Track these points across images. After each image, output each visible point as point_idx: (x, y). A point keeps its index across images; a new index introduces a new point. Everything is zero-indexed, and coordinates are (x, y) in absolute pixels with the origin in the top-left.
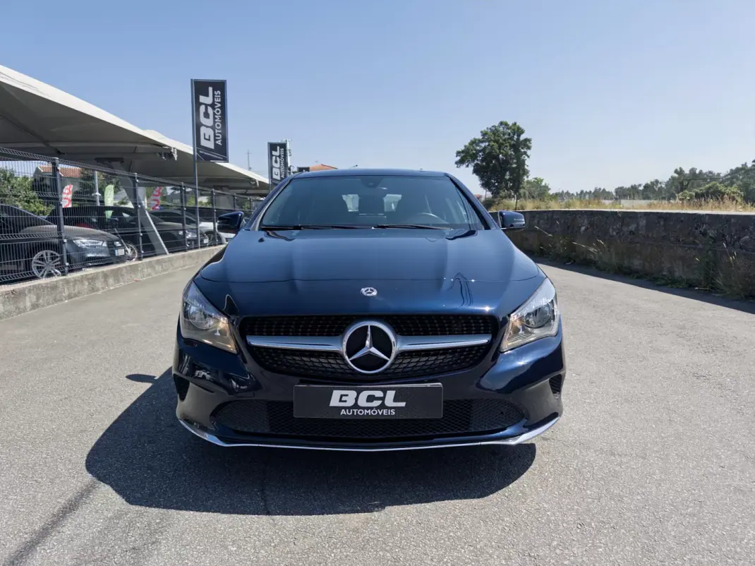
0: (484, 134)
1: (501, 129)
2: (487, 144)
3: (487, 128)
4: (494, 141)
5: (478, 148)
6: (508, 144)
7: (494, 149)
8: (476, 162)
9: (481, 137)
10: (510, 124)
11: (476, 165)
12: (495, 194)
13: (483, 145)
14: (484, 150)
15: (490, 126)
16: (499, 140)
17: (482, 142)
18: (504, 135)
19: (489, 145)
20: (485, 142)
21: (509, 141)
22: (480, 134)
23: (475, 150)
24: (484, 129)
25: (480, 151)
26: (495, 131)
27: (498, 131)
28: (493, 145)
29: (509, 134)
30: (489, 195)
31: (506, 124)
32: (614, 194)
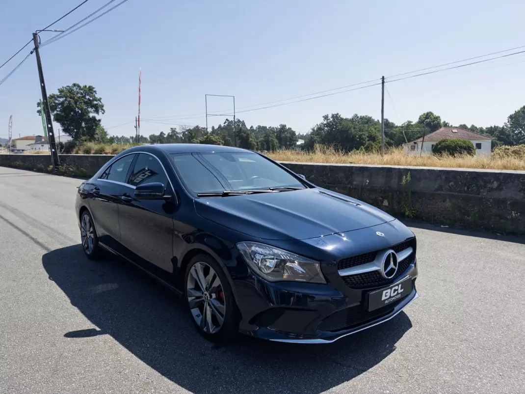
0: (61, 91)
1: (75, 89)
2: (64, 99)
3: (63, 87)
4: (71, 98)
5: (57, 102)
6: (82, 101)
7: (70, 104)
8: (55, 112)
9: (59, 94)
10: (82, 86)
11: (57, 114)
12: (76, 138)
13: (61, 100)
14: (62, 103)
15: (65, 86)
16: (74, 97)
17: (60, 97)
18: (78, 93)
19: (66, 100)
20: (63, 98)
21: (83, 99)
22: (58, 91)
23: (54, 103)
24: (60, 87)
25: (59, 104)
26: (70, 90)
27: (72, 90)
28: (70, 101)
29: (82, 94)
30: (70, 139)
31: (79, 86)
32: (149, 139)
